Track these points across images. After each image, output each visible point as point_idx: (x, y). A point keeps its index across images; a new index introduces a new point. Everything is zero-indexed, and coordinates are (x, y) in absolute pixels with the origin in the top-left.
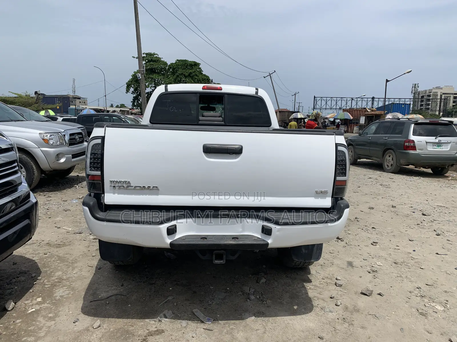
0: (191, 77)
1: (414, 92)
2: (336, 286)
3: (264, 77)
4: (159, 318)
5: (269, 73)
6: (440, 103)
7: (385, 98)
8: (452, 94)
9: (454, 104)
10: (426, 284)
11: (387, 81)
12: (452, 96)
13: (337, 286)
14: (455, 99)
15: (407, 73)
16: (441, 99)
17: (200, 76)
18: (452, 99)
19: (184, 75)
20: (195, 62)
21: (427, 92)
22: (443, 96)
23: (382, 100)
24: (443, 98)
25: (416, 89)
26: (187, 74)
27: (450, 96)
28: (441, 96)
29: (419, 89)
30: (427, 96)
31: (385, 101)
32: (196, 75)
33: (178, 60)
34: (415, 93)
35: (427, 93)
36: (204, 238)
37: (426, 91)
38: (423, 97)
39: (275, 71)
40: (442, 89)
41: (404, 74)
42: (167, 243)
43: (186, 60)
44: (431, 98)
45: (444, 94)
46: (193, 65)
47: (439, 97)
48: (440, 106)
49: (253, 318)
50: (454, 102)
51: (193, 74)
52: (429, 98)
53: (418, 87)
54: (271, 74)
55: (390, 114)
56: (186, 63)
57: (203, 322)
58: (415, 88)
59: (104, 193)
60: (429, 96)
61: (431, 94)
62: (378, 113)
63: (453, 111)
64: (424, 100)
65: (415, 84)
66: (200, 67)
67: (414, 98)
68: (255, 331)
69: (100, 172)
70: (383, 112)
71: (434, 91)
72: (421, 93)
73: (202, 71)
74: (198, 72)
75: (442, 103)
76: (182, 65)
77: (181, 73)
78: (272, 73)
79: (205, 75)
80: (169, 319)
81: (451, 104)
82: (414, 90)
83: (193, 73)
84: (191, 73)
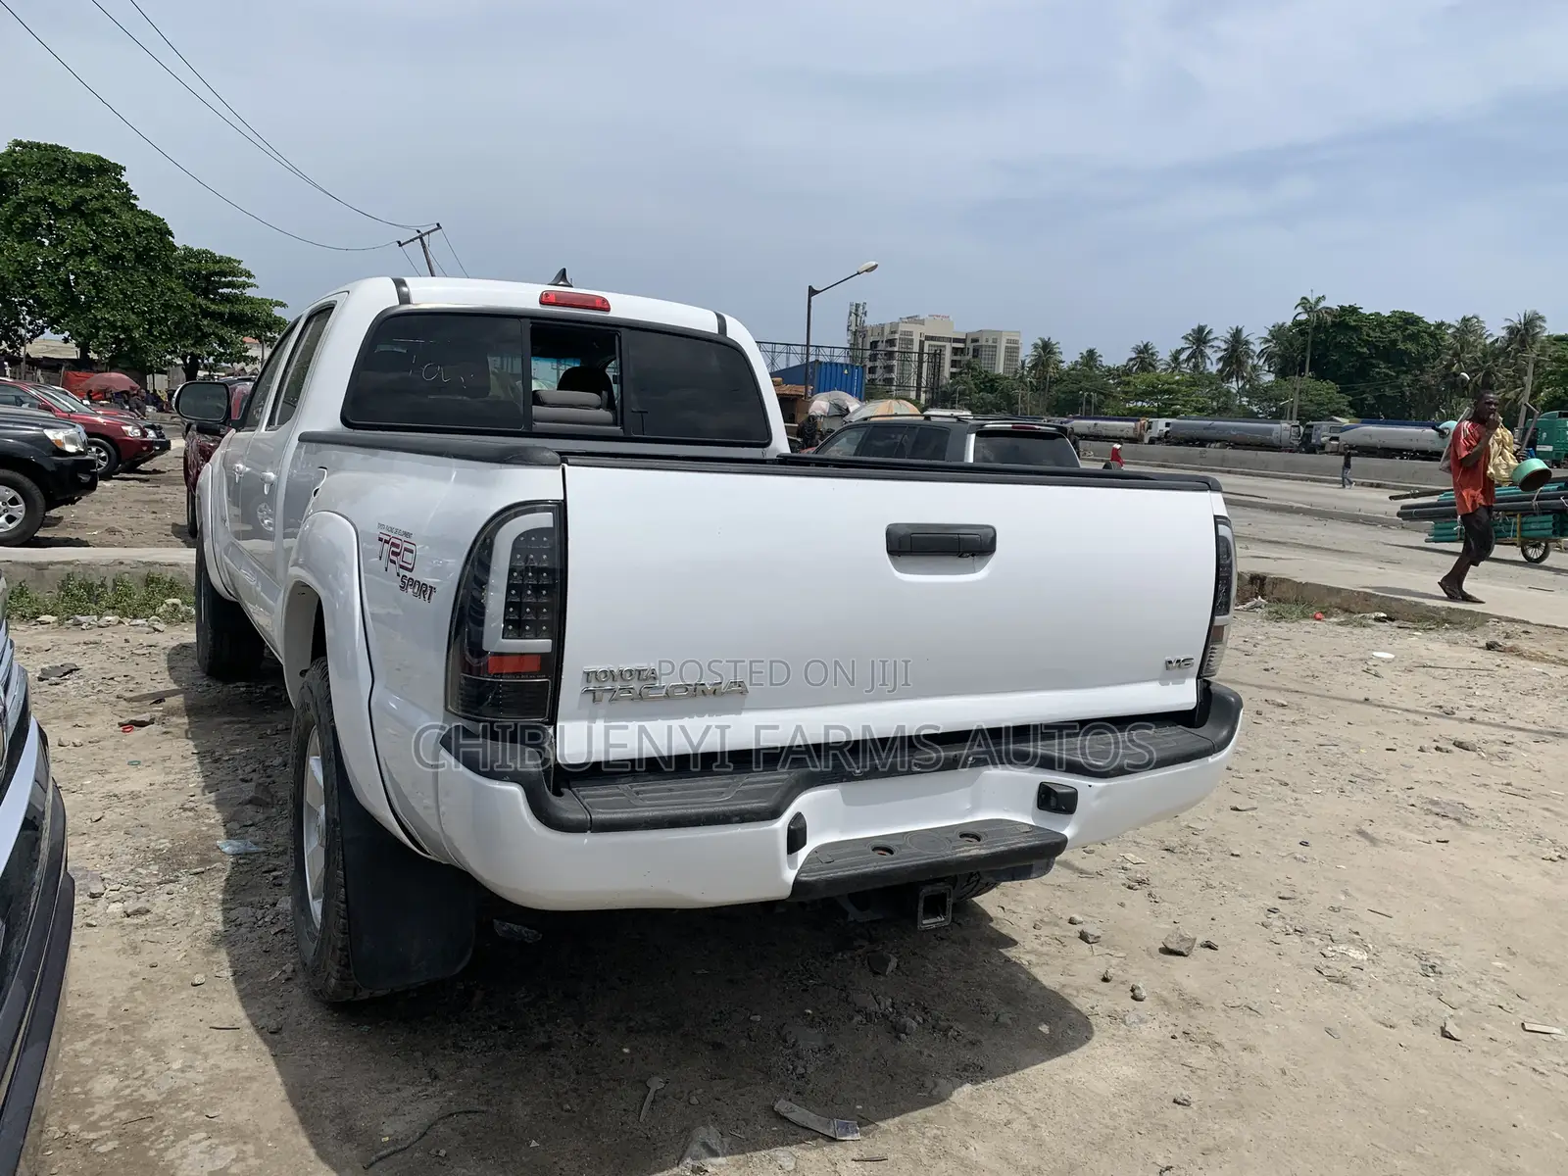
0: (83, 215)
1: (853, 328)
2: (1088, 942)
3: (400, 244)
4: (689, 1160)
5: (419, 232)
6: (920, 367)
7: (808, 345)
8: (949, 340)
9: (954, 370)
10: (1280, 898)
11: (812, 292)
12: (949, 347)
13: (1091, 941)
14: (956, 354)
15: (866, 271)
16: (921, 353)
17: (126, 216)
18: (948, 356)
19: (52, 205)
20: (98, 158)
21: (887, 330)
22: (927, 343)
23: (798, 349)
24: (926, 350)
25: (859, 319)
26: (63, 204)
27: (944, 346)
28: (922, 343)
29: (871, 321)
30: (887, 342)
31: (808, 354)
32: (107, 210)
33: (18, 143)
34: (858, 333)
35: (886, 334)
36: (883, 847)
37: (882, 327)
38: (874, 344)
39: (438, 225)
40: (922, 322)
41: (858, 273)
42: (784, 883)
43: (57, 146)
44: (896, 349)
45: (928, 338)
46: (90, 171)
47: (916, 348)
48: (920, 376)
49: (967, 1088)
50: (954, 364)
51: (94, 204)
52: (889, 349)
53: (865, 314)
54: (425, 234)
55: (822, 395)
56: (56, 160)
57: (834, 1140)
58: (857, 315)
59: (553, 722)
60: (891, 342)
61: (897, 336)
62: (787, 392)
63: (954, 392)
64: (879, 356)
65: (857, 306)
66: (123, 180)
67: (853, 347)
68: (1006, 1129)
69: (550, 641)
70: (801, 390)
71: (903, 328)
72: (869, 333)
73: (135, 198)
74: (115, 198)
75: (925, 365)
76: (40, 165)
77: (36, 197)
78: (428, 233)
79: (146, 214)
80: (724, 1155)
81: (947, 370)
82: (854, 325)
83: (91, 200)
84: (83, 200)
